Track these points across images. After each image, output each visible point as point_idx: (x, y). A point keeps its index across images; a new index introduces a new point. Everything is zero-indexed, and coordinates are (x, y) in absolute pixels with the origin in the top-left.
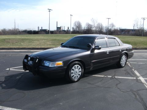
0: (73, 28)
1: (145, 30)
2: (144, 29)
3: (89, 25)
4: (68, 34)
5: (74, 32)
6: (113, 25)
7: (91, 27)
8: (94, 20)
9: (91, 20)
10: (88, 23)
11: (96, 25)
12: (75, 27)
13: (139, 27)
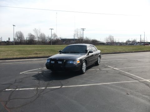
0: (14, 39)
1: (84, 40)
2: (84, 38)
3: (31, 35)
4: (9, 45)
5: (16, 43)
6: (55, 36)
7: (34, 38)
8: (37, 31)
9: (34, 30)
10: (31, 34)
11: (39, 36)
12: (16, 38)
13: (79, 37)
